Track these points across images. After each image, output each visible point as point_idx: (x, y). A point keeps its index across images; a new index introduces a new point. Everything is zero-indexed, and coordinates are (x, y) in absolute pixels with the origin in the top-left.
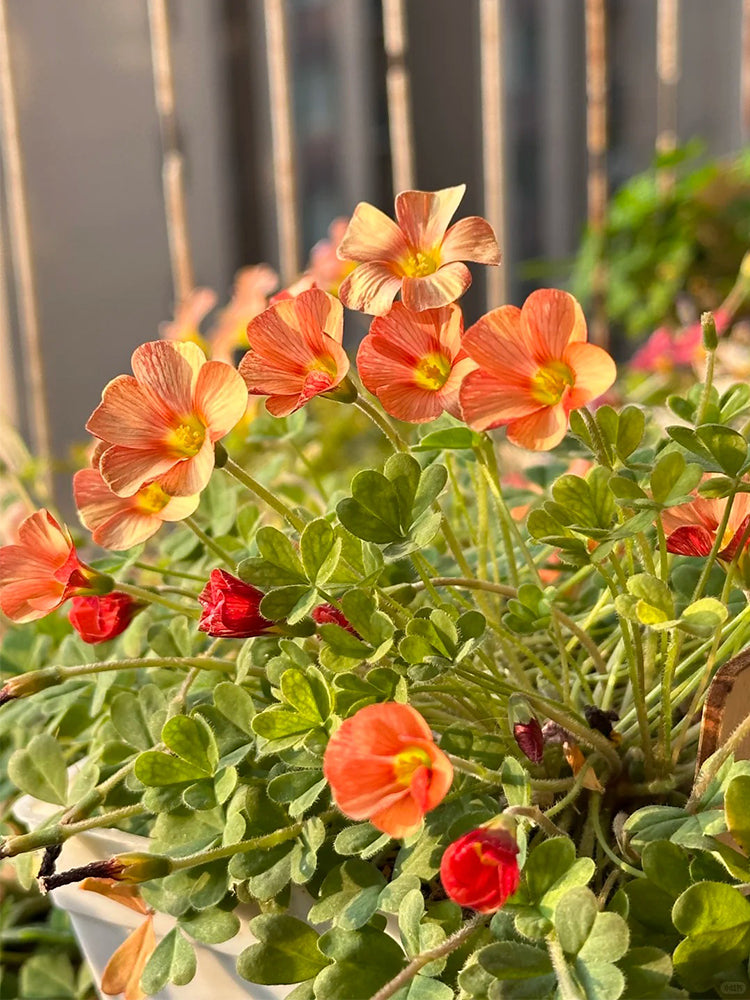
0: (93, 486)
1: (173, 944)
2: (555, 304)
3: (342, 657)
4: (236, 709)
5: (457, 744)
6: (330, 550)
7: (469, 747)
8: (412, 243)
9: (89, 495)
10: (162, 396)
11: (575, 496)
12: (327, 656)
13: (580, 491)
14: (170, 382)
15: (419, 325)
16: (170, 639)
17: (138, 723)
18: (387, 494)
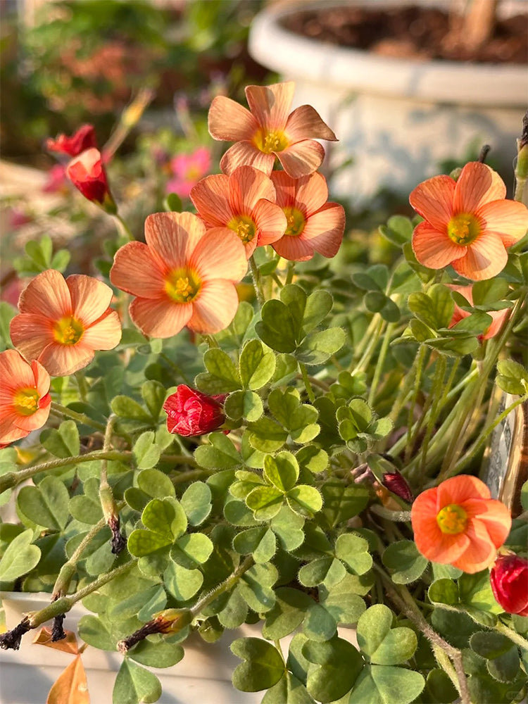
0: (23, 327)
1: (128, 673)
2: (473, 172)
3: (267, 440)
4: (157, 488)
5: (333, 494)
6: (259, 362)
7: (342, 494)
8: (261, 126)
9: (19, 334)
10: (162, 256)
11: (424, 307)
12: (256, 441)
13: (426, 302)
14: (167, 245)
15: (282, 188)
16: (59, 439)
17: (41, 507)
18: (286, 316)
